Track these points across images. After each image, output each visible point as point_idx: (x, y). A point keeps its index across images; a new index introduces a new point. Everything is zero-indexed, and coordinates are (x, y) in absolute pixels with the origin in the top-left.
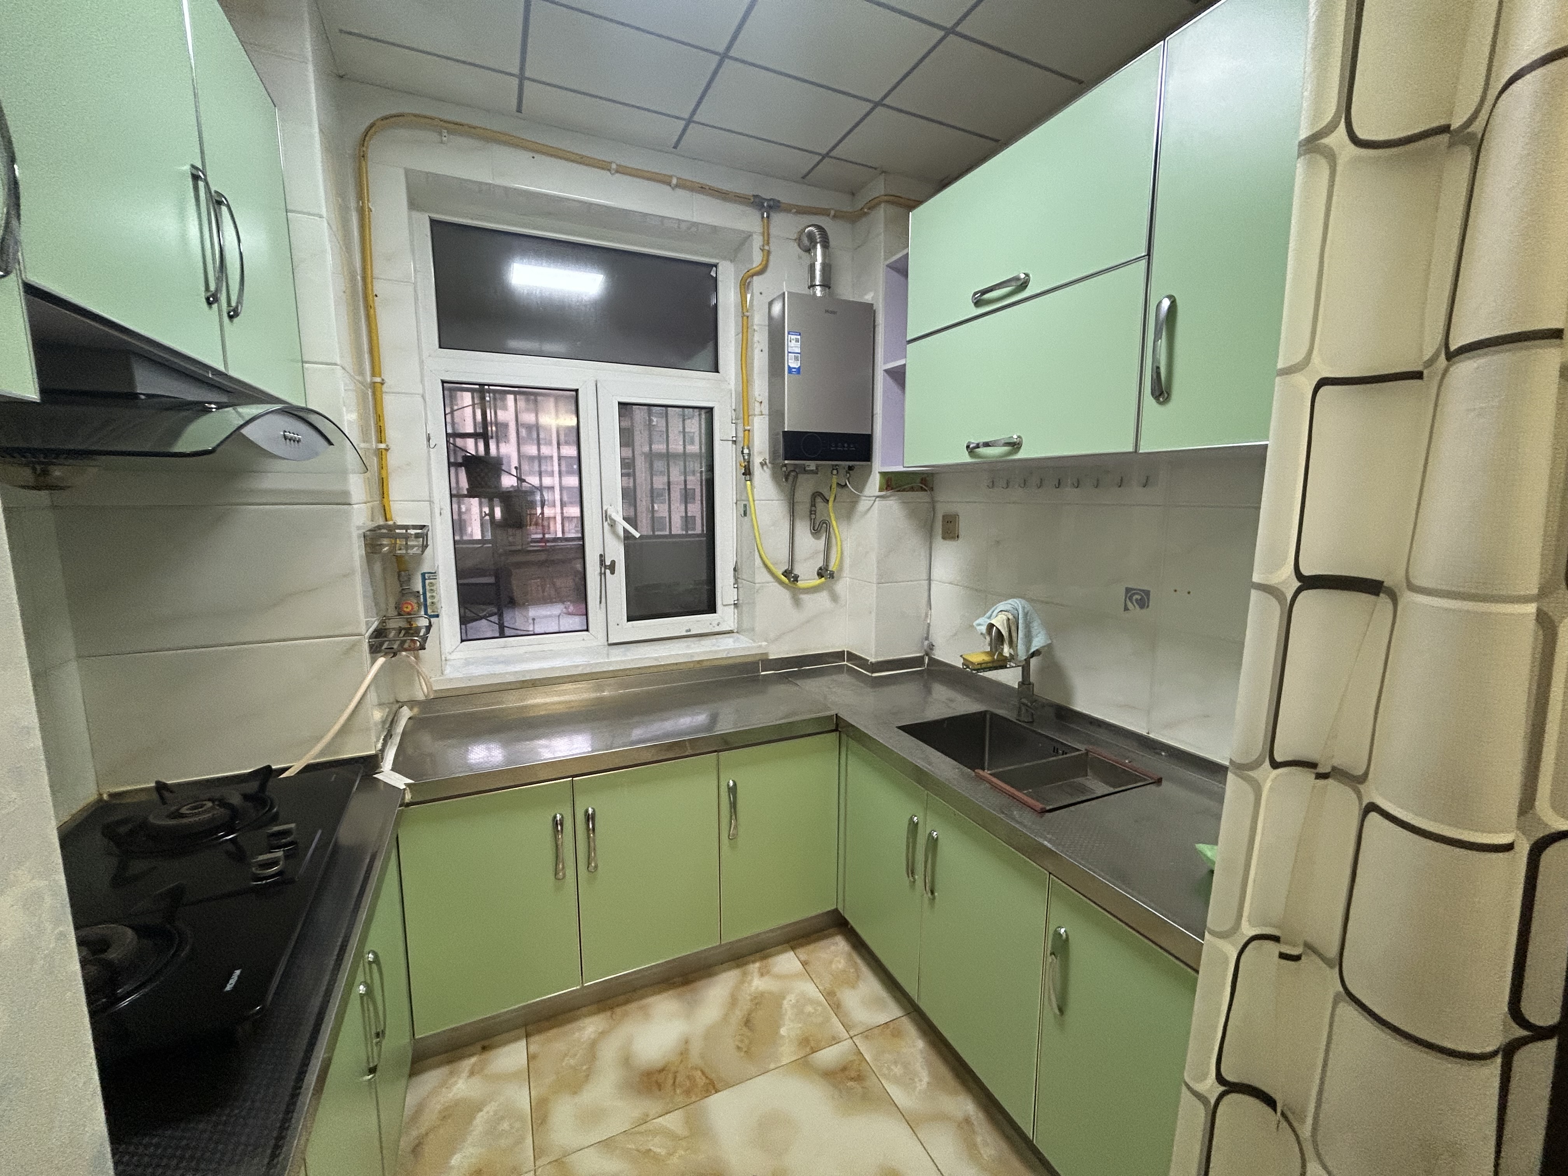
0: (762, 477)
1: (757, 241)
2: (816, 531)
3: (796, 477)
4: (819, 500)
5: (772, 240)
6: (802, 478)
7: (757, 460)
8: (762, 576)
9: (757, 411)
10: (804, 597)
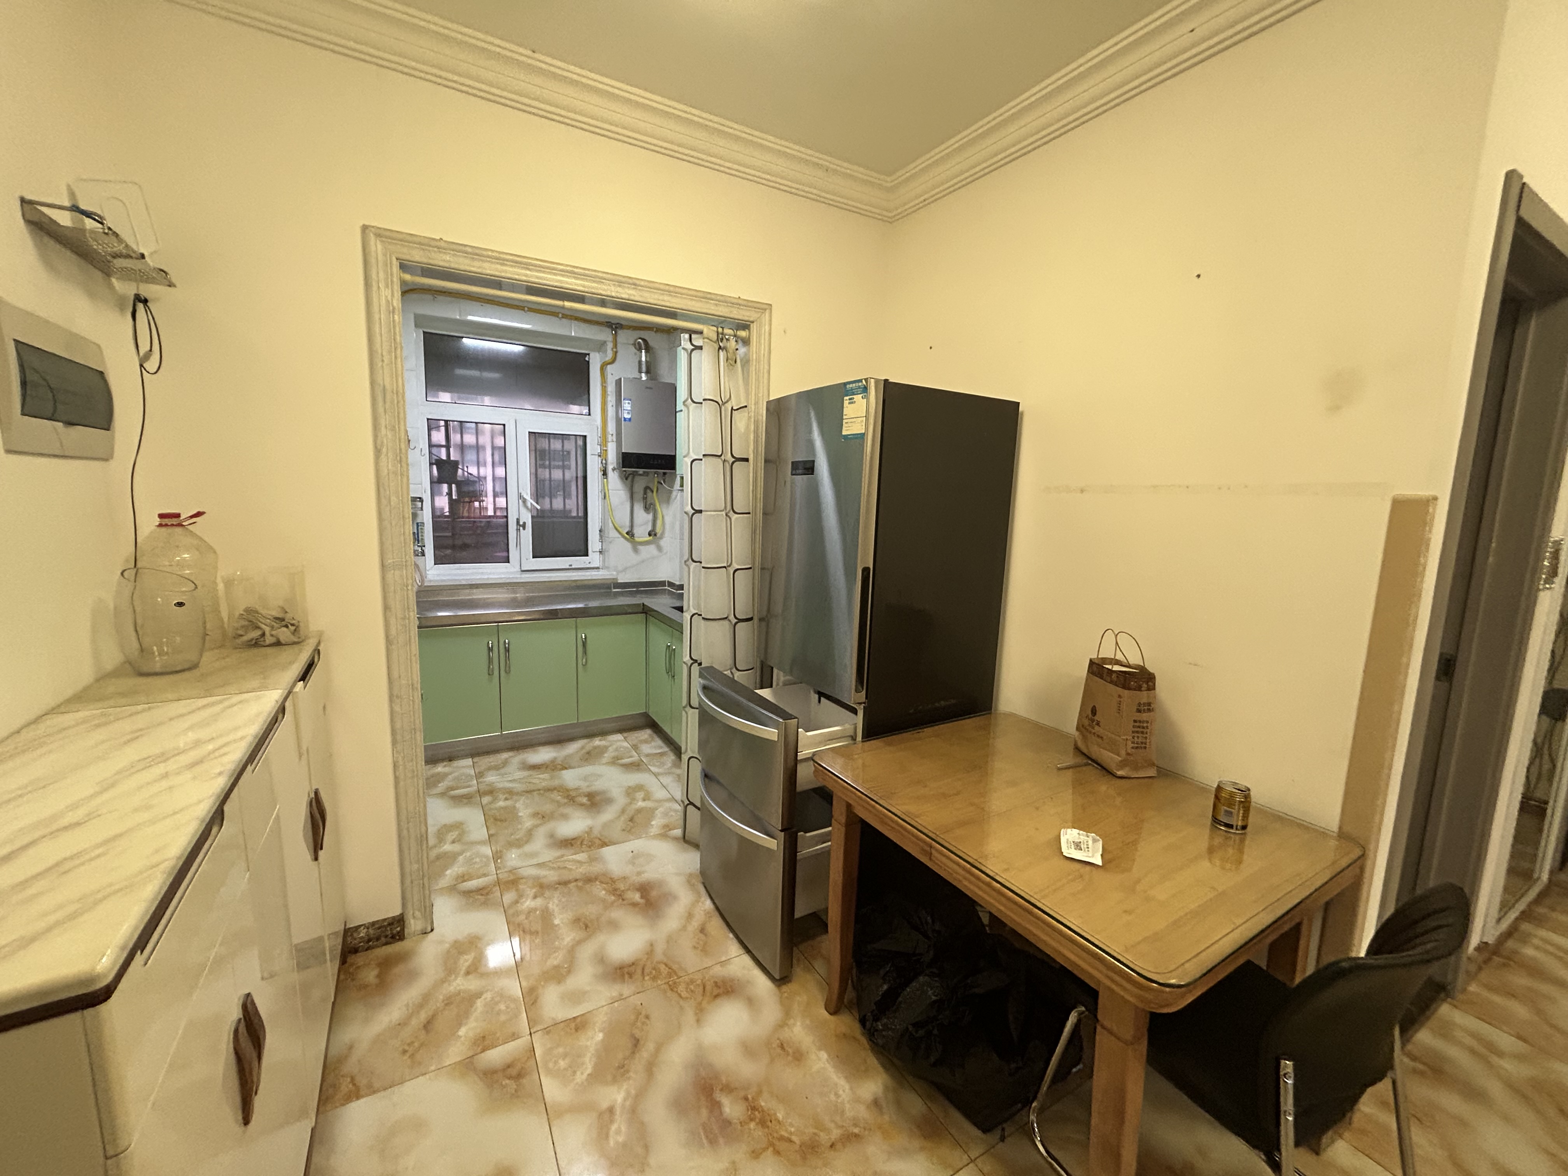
0: (614, 477)
1: (610, 345)
2: (647, 509)
3: (633, 478)
4: (648, 491)
5: (619, 345)
6: (637, 478)
7: (610, 468)
8: (613, 534)
9: (610, 440)
10: (640, 547)
